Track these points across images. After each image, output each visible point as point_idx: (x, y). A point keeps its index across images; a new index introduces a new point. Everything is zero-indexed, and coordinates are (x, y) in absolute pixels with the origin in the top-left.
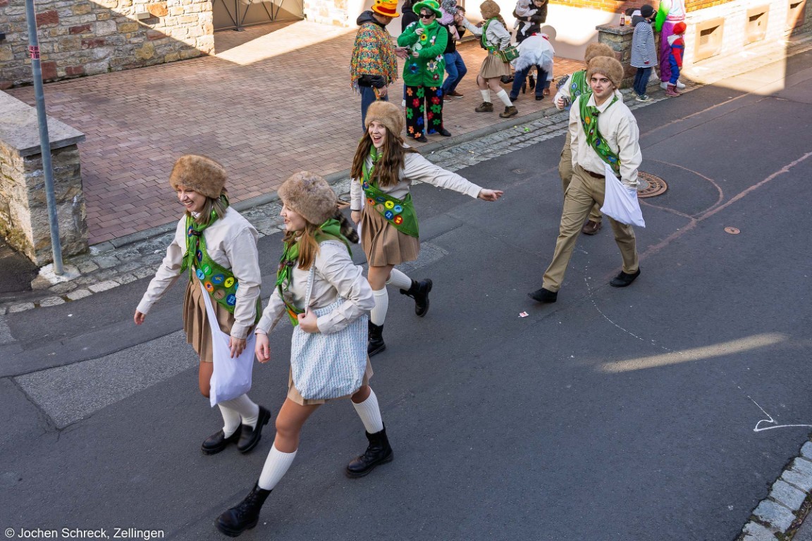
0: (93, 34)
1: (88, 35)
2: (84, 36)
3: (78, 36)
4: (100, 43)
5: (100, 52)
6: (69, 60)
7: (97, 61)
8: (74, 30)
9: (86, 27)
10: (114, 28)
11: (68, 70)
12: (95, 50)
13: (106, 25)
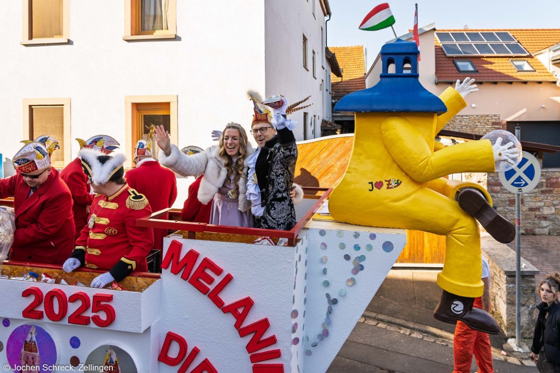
0: (541, 213)
1: (539, 213)
2: (537, 213)
3: (533, 213)
4: (545, 218)
5: (544, 223)
6: (527, 225)
7: (542, 228)
8: (531, 209)
9: (538, 209)
10: (553, 211)
11: (526, 230)
12: (542, 222)
13: (549, 209)
